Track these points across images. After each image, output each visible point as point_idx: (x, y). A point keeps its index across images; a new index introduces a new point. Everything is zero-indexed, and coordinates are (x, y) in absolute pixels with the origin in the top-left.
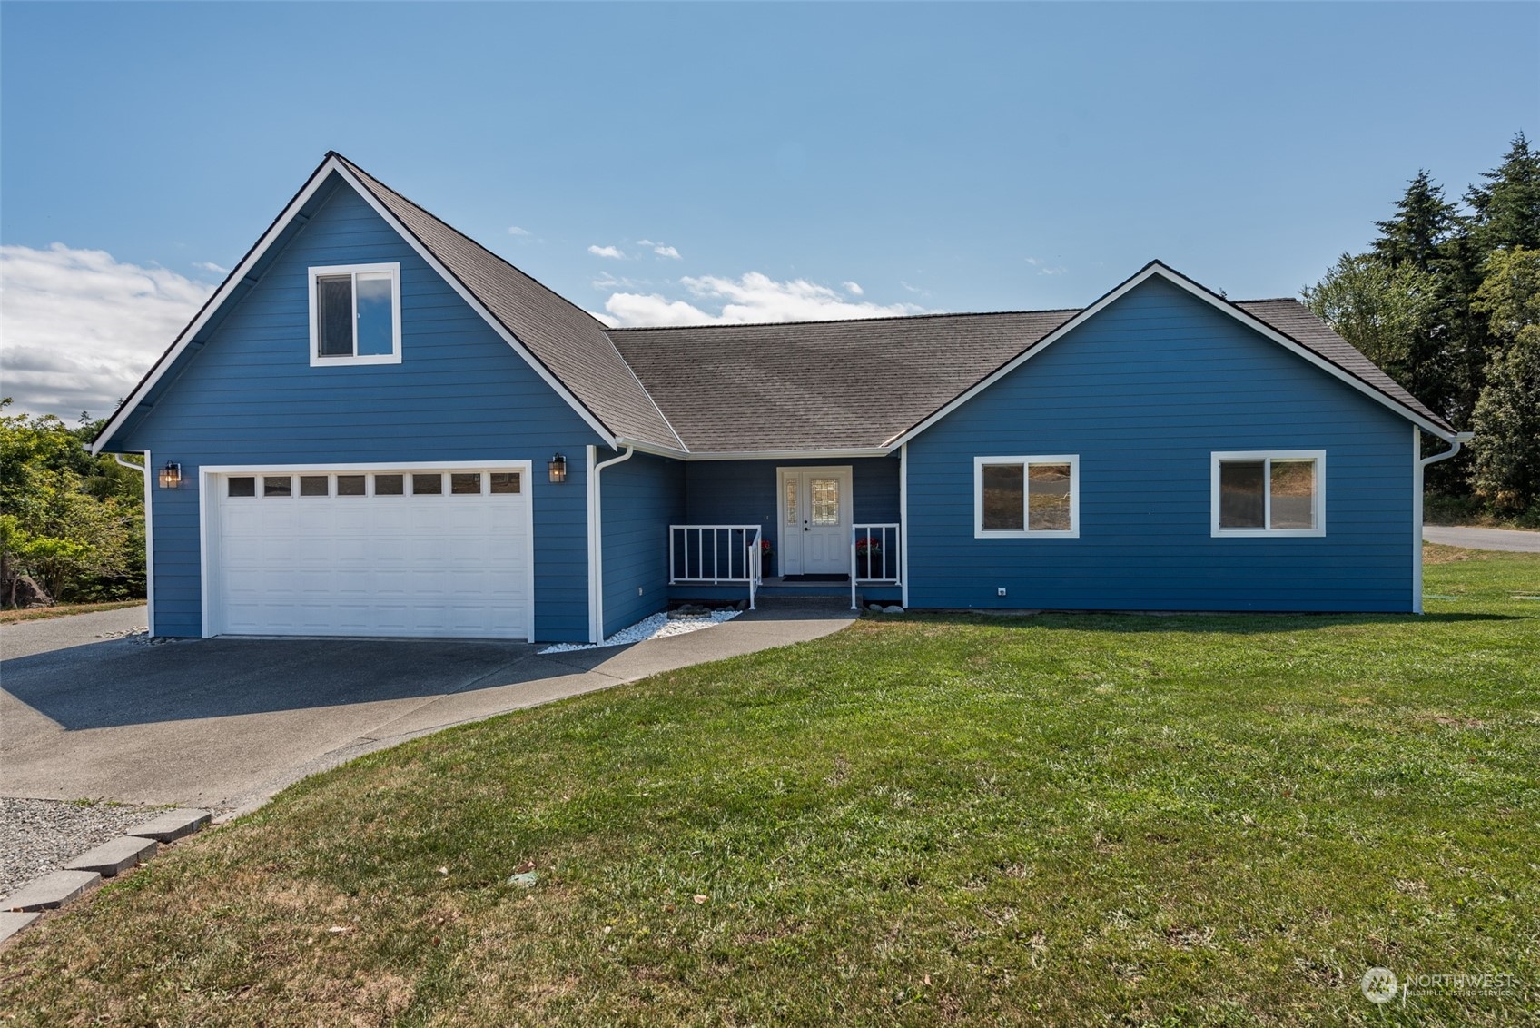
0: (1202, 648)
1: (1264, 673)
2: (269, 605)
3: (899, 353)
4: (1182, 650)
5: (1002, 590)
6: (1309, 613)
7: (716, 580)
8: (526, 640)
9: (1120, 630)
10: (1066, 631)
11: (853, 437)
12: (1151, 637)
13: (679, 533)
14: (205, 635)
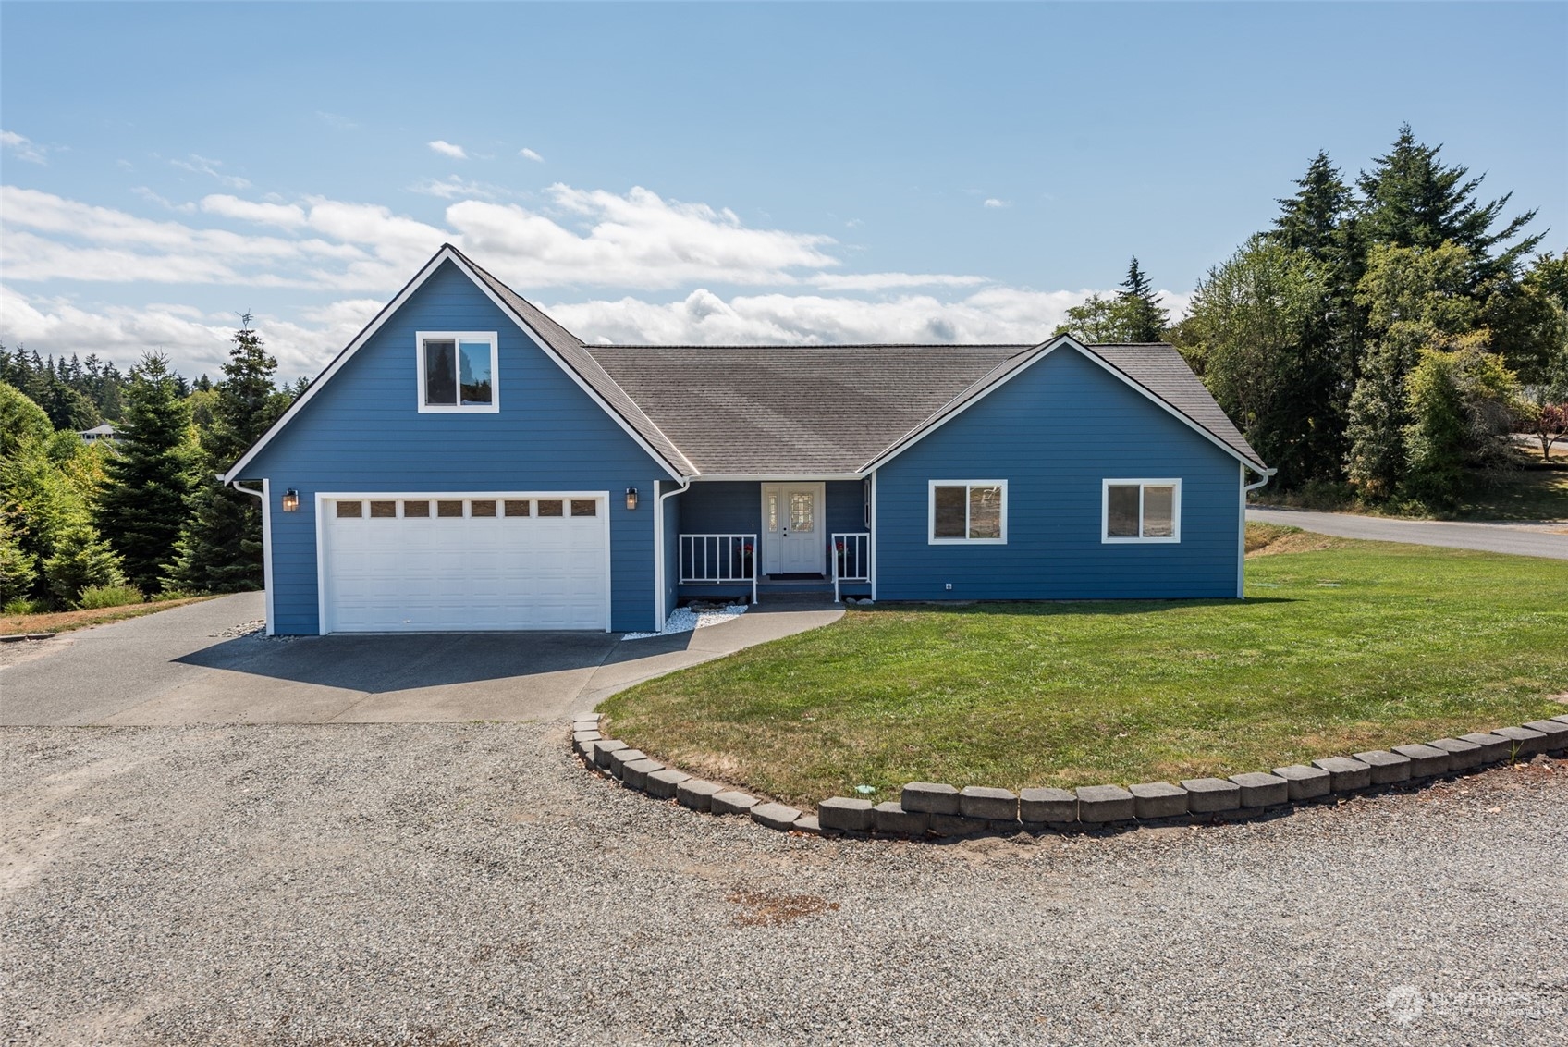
0: (1089, 624)
1: (1123, 637)
2: (377, 607)
3: (860, 382)
4: (1077, 625)
5: (949, 585)
6: (1168, 600)
7: (718, 580)
8: (604, 631)
9: (1037, 614)
10: (1001, 616)
11: (834, 464)
12: (1058, 618)
13: (687, 541)
14: (322, 632)
